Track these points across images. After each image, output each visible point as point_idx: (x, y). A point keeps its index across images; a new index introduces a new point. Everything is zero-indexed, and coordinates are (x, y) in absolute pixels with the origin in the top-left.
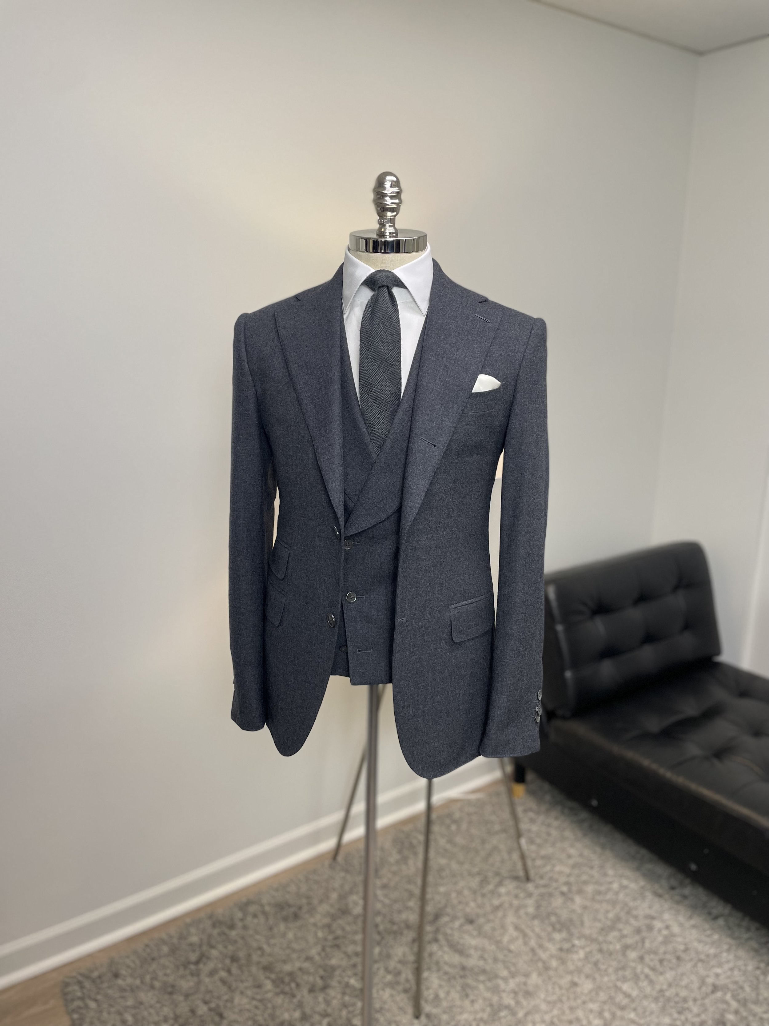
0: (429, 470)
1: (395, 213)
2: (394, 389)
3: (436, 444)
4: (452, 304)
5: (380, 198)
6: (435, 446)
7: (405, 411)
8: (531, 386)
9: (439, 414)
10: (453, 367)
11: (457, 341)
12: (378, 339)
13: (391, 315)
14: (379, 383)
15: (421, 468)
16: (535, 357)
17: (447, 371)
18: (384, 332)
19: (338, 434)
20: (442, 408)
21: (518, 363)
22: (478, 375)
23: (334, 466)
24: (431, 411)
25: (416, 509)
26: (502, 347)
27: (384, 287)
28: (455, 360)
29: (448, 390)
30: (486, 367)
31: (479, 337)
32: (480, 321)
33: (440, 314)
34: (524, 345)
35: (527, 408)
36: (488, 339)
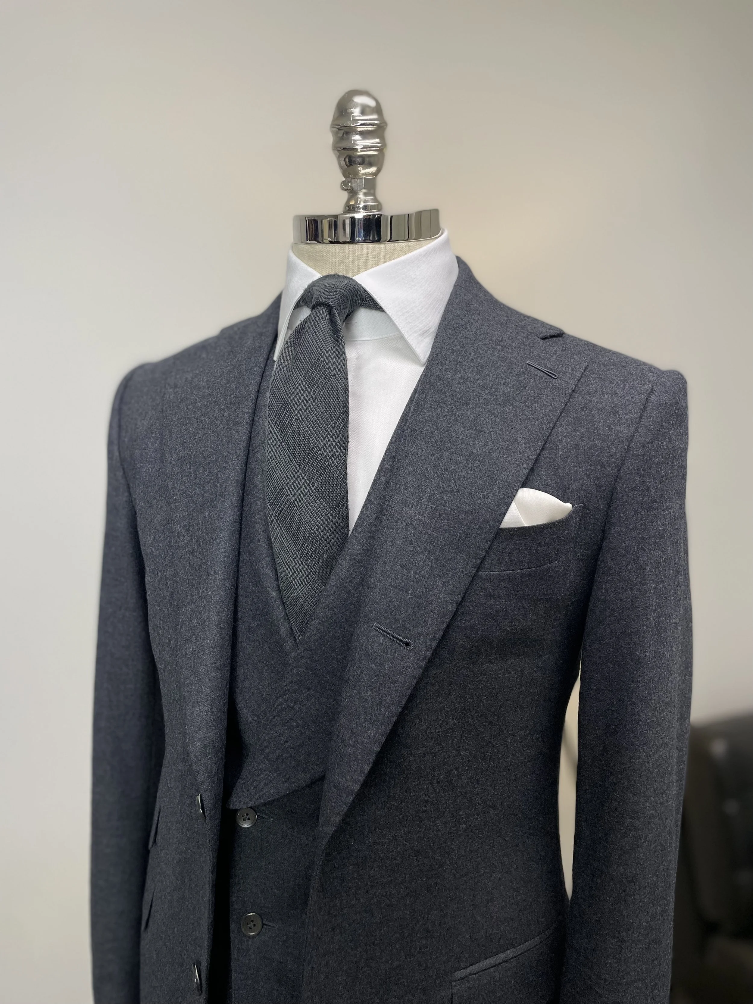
0: (388, 700)
2: (332, 515)
3: (410, 641)
4: (480, 341)
5: (342, 139)
6: (407, 644)
7: (353, 561)
8: (643, 513)
9: (422, 573)
10: (462, 471)
11: (479, 415)
12: (299, 412)
13: (327, 364)
14: (300, 501)
15: (370, 696)
16: (656, 451)
17: (449, 480)
18: (312, 397)
20: (429, 559)
21: (614, 463)
22: (517, 491)
23: (202, 669)
24: (403, 567)
25: (348, 796)
26: (580, 429)
27: (320, 306)
28: (470, 456)
29: (446, 521)
30: (541, 471)
31: (529, 407)
32: (537, 375)
33: (450, 362)
34: (629, 427)
35: (634, 559)
36: (550, 411)
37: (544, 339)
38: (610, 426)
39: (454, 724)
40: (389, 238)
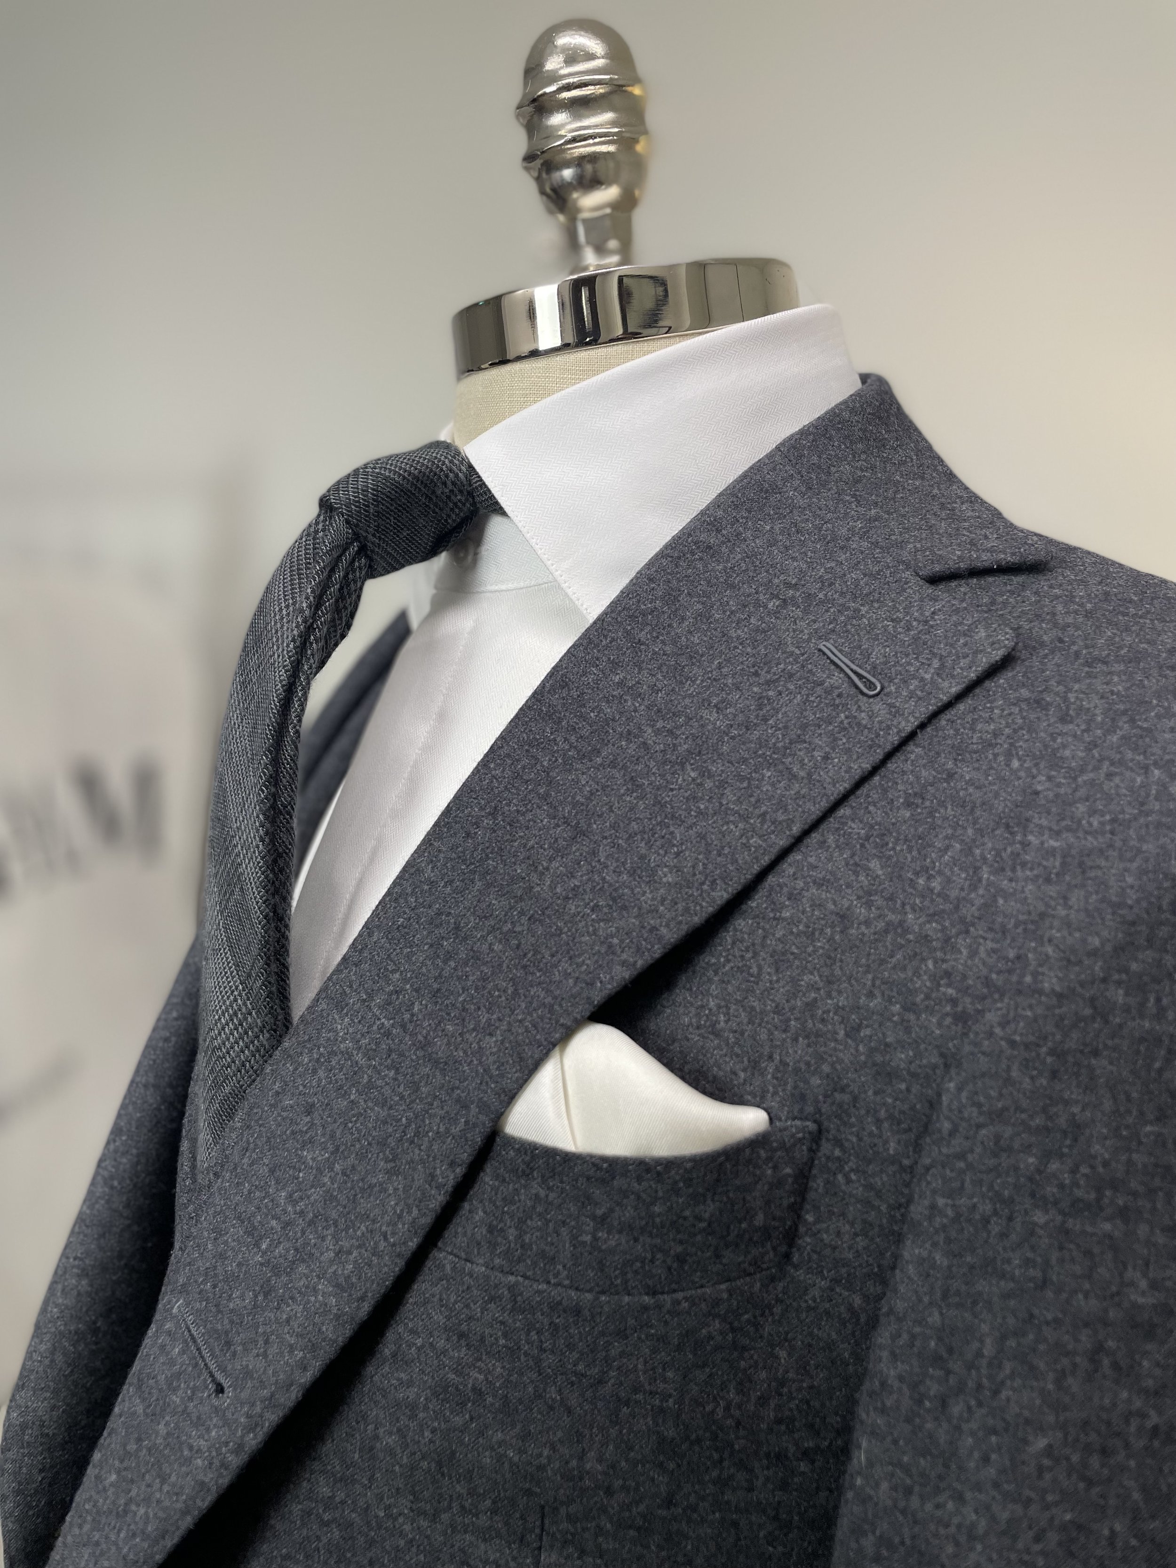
3: (226, 1383)
4: (733, 587)
6: (220, 1389)
9: (302, 1205)
10: (483, 939)
11: (605, 788)
16: (1138, 988)
17: (448, 959)
20: (330, 1170)
22: (576, 1029)
24: (273, 1170)
26: (874, 864)
28: (520, 900)
31: (742, 779)
32: (821, 684)
34: (1048, 880)
36: (798, 796)
37: (934, 580)
38: (976, 869)
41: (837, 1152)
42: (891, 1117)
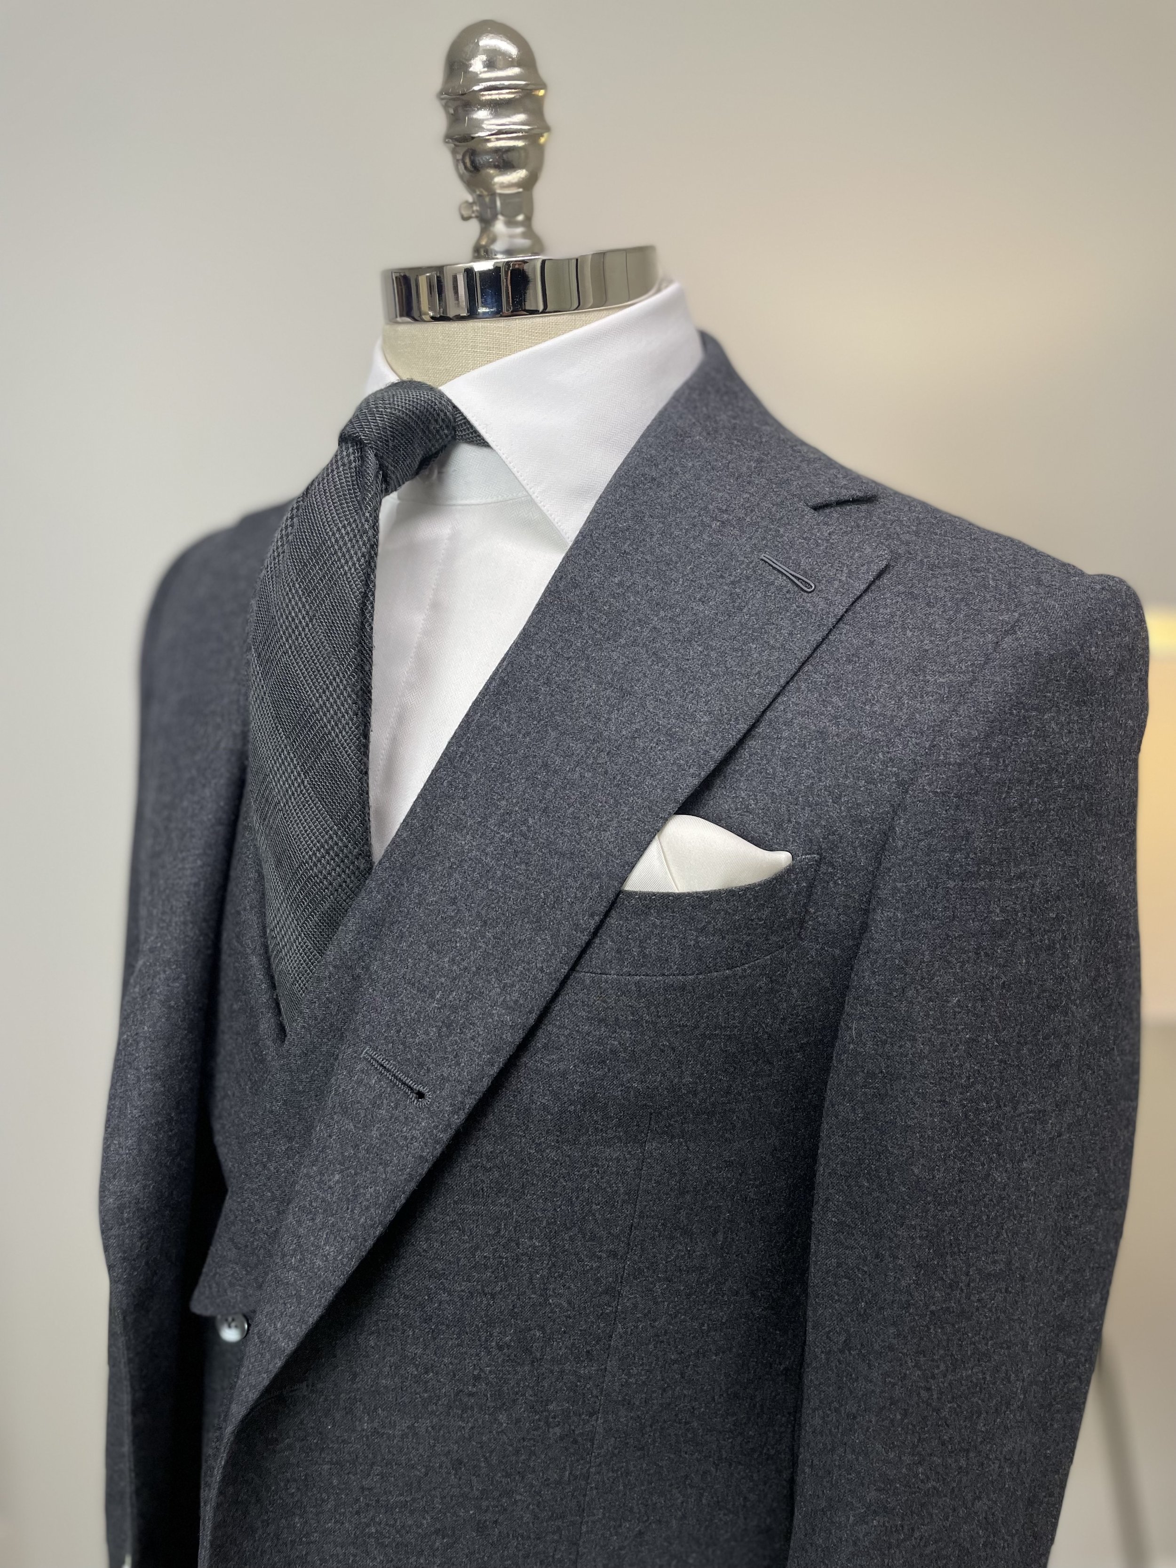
0: (368, 1196)
1: (519, 175)
3: (425, 1090)
4: (681, 511)
5: (455, 118)
6: (421, 1095)
8: (951, 884)
9: (465, 964)
10: (573, 770)
11: (634, 661)
12: (287, 640)
14: (287, 802)
15: (338, 1182)
16: (995, 756)
17: (546, 787)
18: (307, 613)
19: (169, 961)
20: (483, 937)
21: (897, 775)
22: (666, 820)
24: (431, 946)
25: (273, 1357)
26: (835, 699)
27: (346, 443)
28: (594, 741)
29: (523, 867)
30: (738, 780)
31: (736, 650)
32: (773, 583)
33: (604, 553)
34: (942, 701)
35: (923, 978)
36: (779, 660)
37: (817, 508)
38: (900, 698)
39: (535, 1247)
40: (576, 305)
41: (830, 870)
42: (862, 844)
